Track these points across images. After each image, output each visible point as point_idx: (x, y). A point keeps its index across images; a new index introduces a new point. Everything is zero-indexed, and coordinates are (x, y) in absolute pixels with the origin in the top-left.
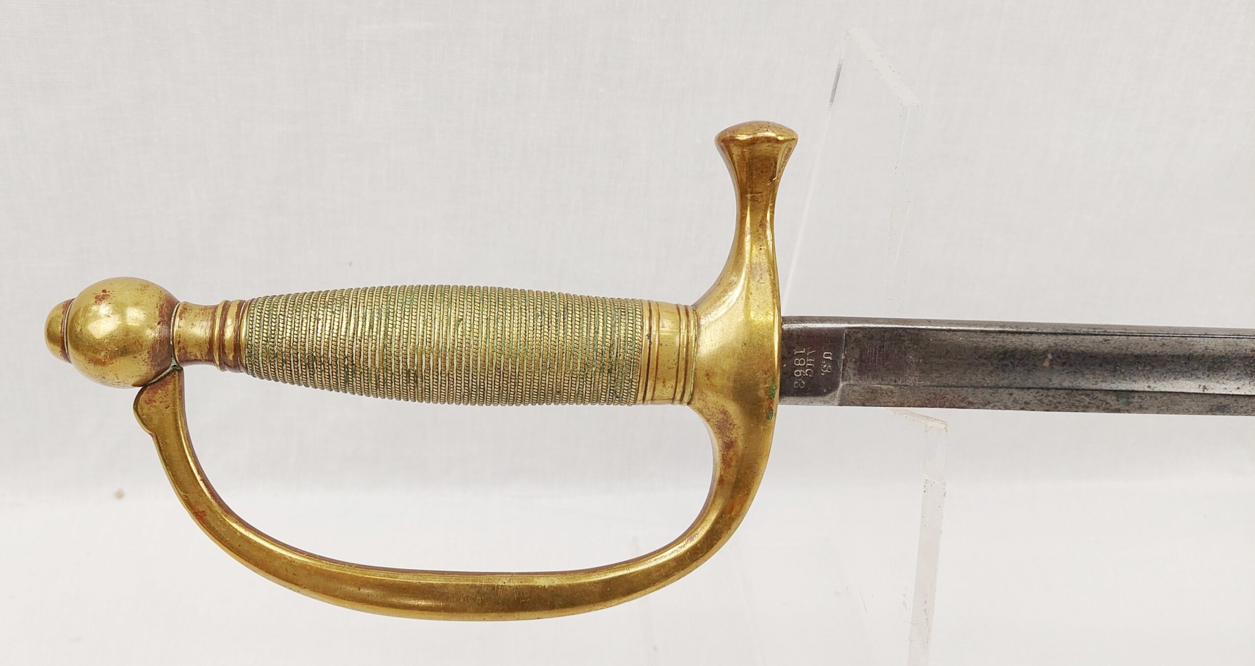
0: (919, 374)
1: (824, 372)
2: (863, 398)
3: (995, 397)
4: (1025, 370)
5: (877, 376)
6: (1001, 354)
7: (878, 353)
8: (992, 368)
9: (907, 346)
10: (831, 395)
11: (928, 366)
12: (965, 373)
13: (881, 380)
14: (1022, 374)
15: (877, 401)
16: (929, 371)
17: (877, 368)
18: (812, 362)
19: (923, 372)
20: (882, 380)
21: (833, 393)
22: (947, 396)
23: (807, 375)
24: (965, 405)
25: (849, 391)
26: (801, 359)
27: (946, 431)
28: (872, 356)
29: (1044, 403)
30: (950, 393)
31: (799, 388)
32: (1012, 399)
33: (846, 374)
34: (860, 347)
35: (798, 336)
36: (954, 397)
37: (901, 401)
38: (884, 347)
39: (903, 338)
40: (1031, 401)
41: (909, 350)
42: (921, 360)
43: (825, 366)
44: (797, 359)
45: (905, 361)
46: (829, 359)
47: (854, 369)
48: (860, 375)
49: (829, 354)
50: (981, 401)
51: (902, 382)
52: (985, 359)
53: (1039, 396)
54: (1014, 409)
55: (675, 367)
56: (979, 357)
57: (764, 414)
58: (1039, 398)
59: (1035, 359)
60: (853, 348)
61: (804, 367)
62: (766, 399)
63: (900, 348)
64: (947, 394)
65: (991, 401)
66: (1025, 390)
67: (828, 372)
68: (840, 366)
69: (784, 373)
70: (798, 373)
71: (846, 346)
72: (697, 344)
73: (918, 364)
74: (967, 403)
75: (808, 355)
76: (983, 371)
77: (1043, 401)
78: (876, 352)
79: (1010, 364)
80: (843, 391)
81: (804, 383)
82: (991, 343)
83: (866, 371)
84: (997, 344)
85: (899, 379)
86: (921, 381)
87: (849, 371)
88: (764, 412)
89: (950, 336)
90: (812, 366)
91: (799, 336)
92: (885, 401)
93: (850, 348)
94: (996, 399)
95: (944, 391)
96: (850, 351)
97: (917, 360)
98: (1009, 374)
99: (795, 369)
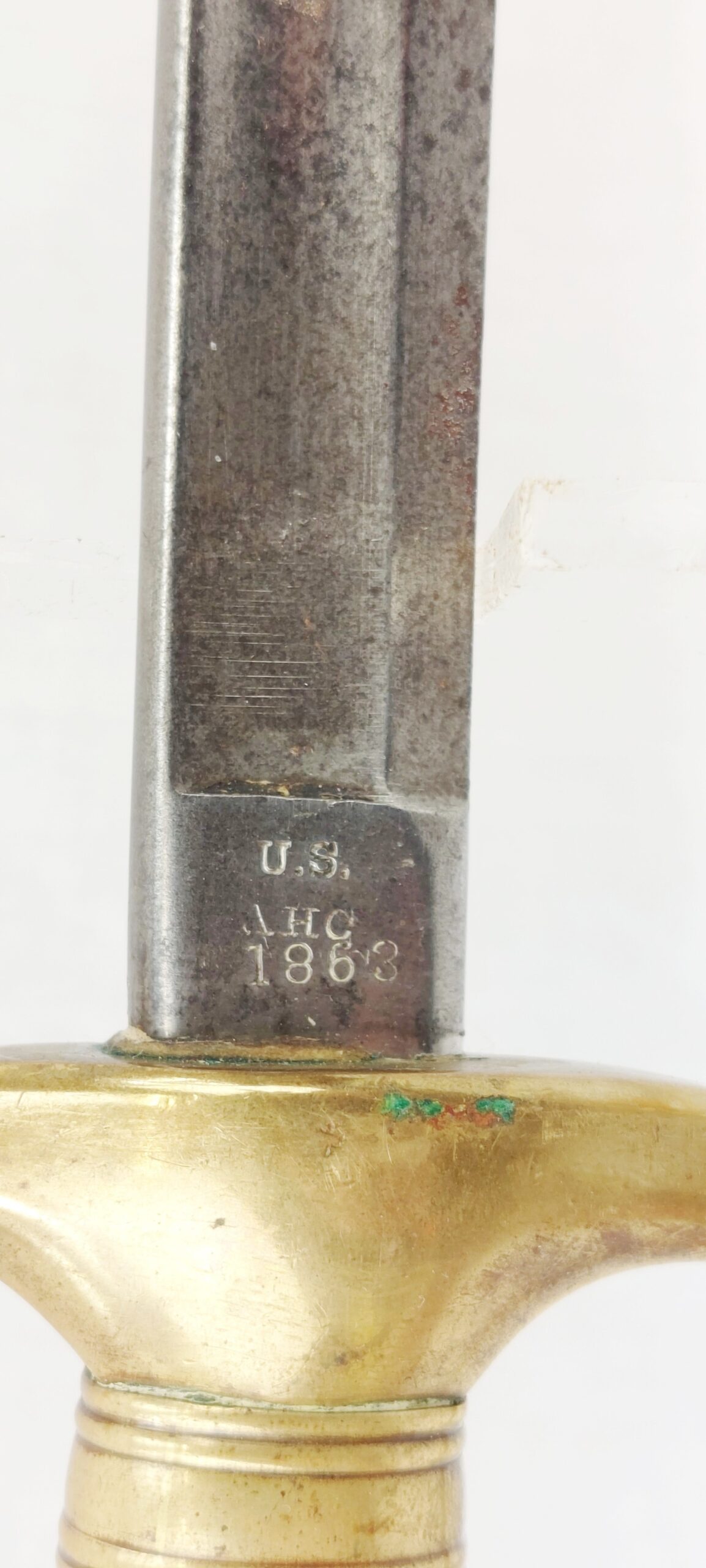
0: (350, 502)
1: (339, 867)
2: (437, 709)
3: (441, 204)
4: (336, 88)
5: (357, 660)
6: (273, 184)
7: (268, 658)
8: (327, 216)
9: (240, 549)
10: (425, 838)
11: (319, 466)
12: (347, 325)
13: (369, 646)
14: (354, 103)
15: (452, 657)
16: (340, 461)
17: (325, 660)
18: (301, 915)
19: (340, 484)
20: (371, 640)
21: (421, 828)
22: (433, 389)
23: (348, 933)
24: (467, 318)
25: (411, 763)
26: (288, 959)
27: (560, 483)
28: (279, 683)
29: (464, 13)
30: (423, 376)
31: (400, 962)
32: (444, 137)
33: (347, 780)
34: (246, 729)
35: (198, 974)
36: (438, 361)
37: (451, 561)
38: (243, 639)
39: (211, 567)
40: (455, 64)
41: (256, 543)
42: (297, 493)
43: (315, 866)
44: (288, 973)
45: (299, 553)
46: (289, 850)
47: (328, 746)
48: (349, 727)
49: (270, 850)
50: (456, 254)
51: (379, 566)
52: (292, 244)
53: (435, 35)
54: (483, 127)
55: (309, 1487)
56: (286, 267)
57: (494, 1134)
58: (444, 34)
59: (296, 51)
60: (248, 757)
61: (321, 945)
62: (436, 1133)
63: (249, 577)
64: (427, 387)
65: (456, 217)
66: (416, 88)
67: (336, 853)
68: (314, 807)
69: (342, 1022)
70: (341, 970)
71: (239, 785)
72: (222, 1395)
73: (311, 505)
74: (463, 308)
75: (271, 934)
76: (338, 253)
77: (456, 17)
78: (263, 668)
79: (314, 150)
80: (410, 789)
81: (382, 943)
82: (233, 225)
83: (335, 704)
84: (234, 204)
85: (367, 575)
86: (376, 491)
87: (336, 767)
88: (485, 1135)
89: (203, 388)
90: (314, 914)
91: (198, 970)
92: (450, 622)
93: (246, 768)
94: (448, 199)
95: (415, 401)
96: (259, 766)
97: (297, 509)
98: (352, 152)
99: (324, 980)
